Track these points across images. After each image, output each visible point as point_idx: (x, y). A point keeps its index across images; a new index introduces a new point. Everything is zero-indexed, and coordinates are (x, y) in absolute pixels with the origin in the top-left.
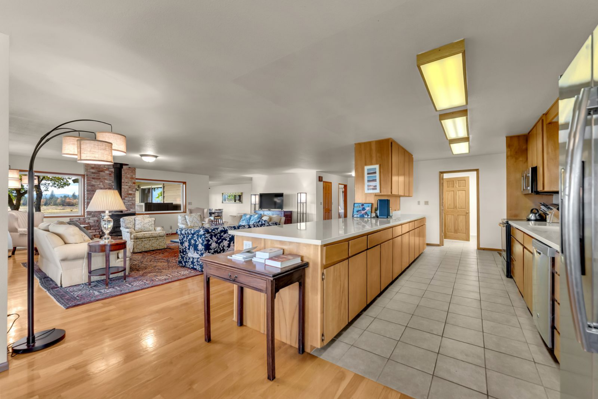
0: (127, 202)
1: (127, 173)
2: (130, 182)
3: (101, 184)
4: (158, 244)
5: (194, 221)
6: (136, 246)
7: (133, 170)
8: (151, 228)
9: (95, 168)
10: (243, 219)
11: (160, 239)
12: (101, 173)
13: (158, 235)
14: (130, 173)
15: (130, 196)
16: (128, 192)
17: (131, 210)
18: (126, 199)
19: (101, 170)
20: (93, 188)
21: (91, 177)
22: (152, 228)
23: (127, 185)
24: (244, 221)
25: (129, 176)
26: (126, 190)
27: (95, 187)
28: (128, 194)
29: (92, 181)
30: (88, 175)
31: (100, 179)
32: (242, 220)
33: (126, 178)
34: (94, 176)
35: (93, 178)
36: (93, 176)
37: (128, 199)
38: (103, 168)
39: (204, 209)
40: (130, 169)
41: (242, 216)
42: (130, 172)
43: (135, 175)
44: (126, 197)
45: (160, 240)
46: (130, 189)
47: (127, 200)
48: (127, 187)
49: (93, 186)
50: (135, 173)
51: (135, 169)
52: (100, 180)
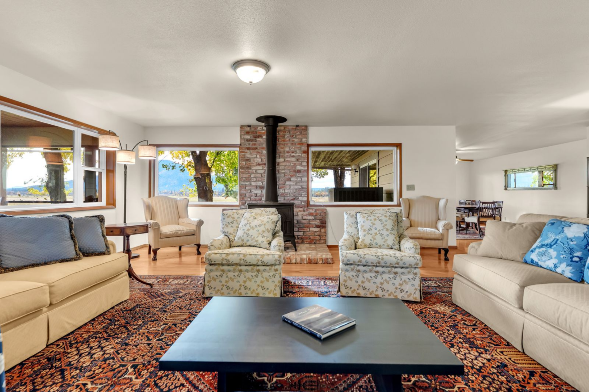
0: (293, 185)
1: (293, 136)
2: (298, 151)
3: (258, 156)
4: (259, 283)
5: (375, 229)
6: (209, 282)
7: (303, 129)
8: (260, 239)
9: (250, 133)
10: (546, 242)
11: (265, 270)
12: (258, 139)
13: (258, 260)
14: (299, 135)
15: (298, 174)
16: (295, 168)
17: (300, 198)
18: (292, 179)
19: (258, 134)
20: (248, 163)
21: (246, 146)
22: (264, 239)
23: (293, 156)
24: (552, 252)
25: (296, 140)
26: (292, 165)
27: (250, 161)
28: (295, 171)
29: (247, 152)
30: (242, 144)
31: (256, 148)
32: (542, 246)
33: (292, 144)
34: (249, 144)
35: (248, 149)
36: (247, 145)
37: (296, 179)
38: (261, 130)
39: (440, 199)
40: (297, 128)
41: (544, 224)
42: (299, 133)
43: (307, 138)
44: (292, 176)
45: (266, 274)
46: (297, 163)
47: (293, 181)
48: (293, 159)
49: (248, 160)
50: (306, 135)
51: (306, 127)
52: (257, 150)
